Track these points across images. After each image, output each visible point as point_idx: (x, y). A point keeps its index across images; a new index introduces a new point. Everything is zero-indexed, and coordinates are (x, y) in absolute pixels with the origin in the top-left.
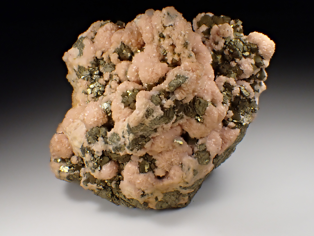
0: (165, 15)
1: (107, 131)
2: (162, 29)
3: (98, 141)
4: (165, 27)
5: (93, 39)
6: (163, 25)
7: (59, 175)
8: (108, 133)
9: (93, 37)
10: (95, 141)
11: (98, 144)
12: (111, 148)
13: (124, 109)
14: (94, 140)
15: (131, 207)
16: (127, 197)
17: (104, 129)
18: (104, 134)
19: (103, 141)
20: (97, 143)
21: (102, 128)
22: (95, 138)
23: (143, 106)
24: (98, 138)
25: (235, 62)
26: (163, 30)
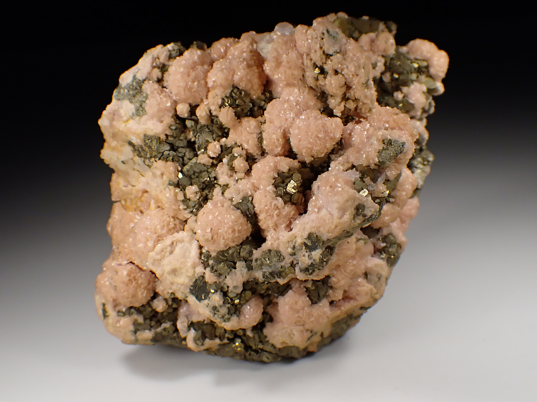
0: (323, 34)
1: (253, 249)
2: (322, 59)
3: (235, 268)
4: (328, 56)
5: (160, 81)
6: (324, 52)
7: (133, 338)
8: (254, 251)
9: (160, 77)
10: (231, 270)
11: (236, 274)
12: (259, 275)
13: (284, 208)
14: (229, 268)
15: (279, 359)
16: (279, 346)
17: (247, 247)
18: (247, 256)
19: (245, 266)
20: (235, 272)
21: (244, 247)
22: (231, 264)
23: (350, 203)
24: (235, 263)
25: (402, 93)
26: (324, 61)
